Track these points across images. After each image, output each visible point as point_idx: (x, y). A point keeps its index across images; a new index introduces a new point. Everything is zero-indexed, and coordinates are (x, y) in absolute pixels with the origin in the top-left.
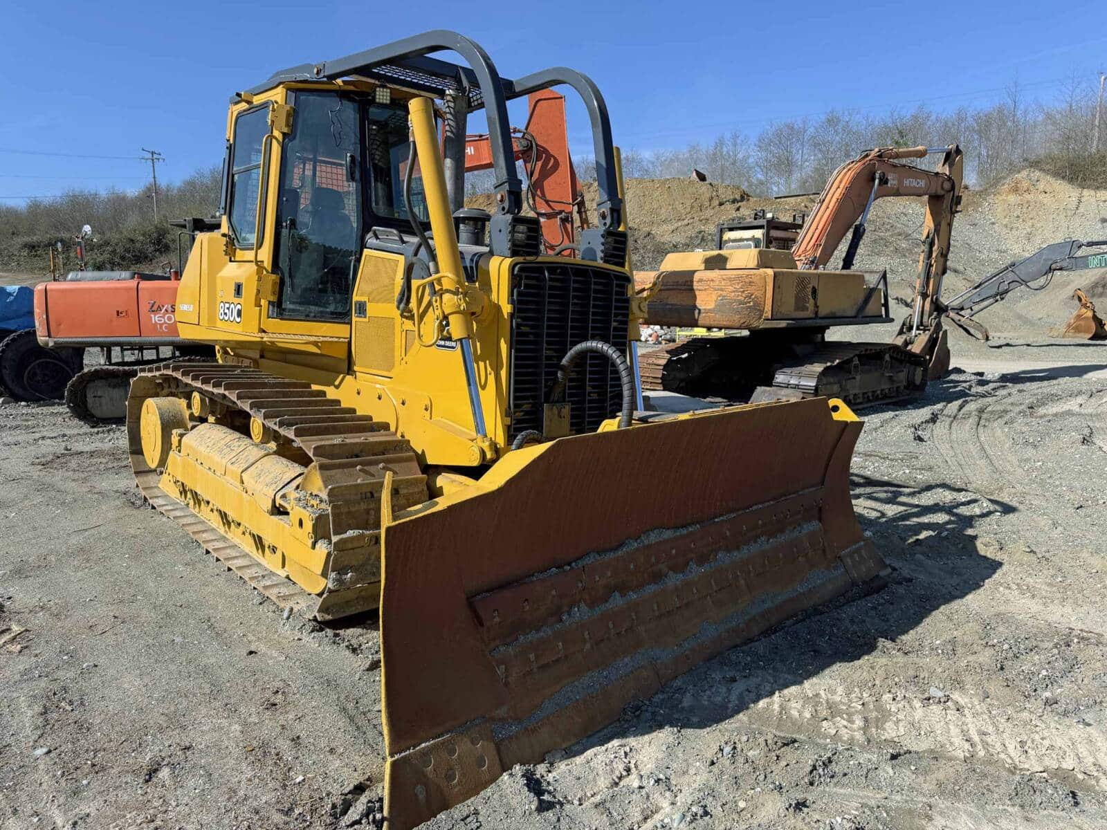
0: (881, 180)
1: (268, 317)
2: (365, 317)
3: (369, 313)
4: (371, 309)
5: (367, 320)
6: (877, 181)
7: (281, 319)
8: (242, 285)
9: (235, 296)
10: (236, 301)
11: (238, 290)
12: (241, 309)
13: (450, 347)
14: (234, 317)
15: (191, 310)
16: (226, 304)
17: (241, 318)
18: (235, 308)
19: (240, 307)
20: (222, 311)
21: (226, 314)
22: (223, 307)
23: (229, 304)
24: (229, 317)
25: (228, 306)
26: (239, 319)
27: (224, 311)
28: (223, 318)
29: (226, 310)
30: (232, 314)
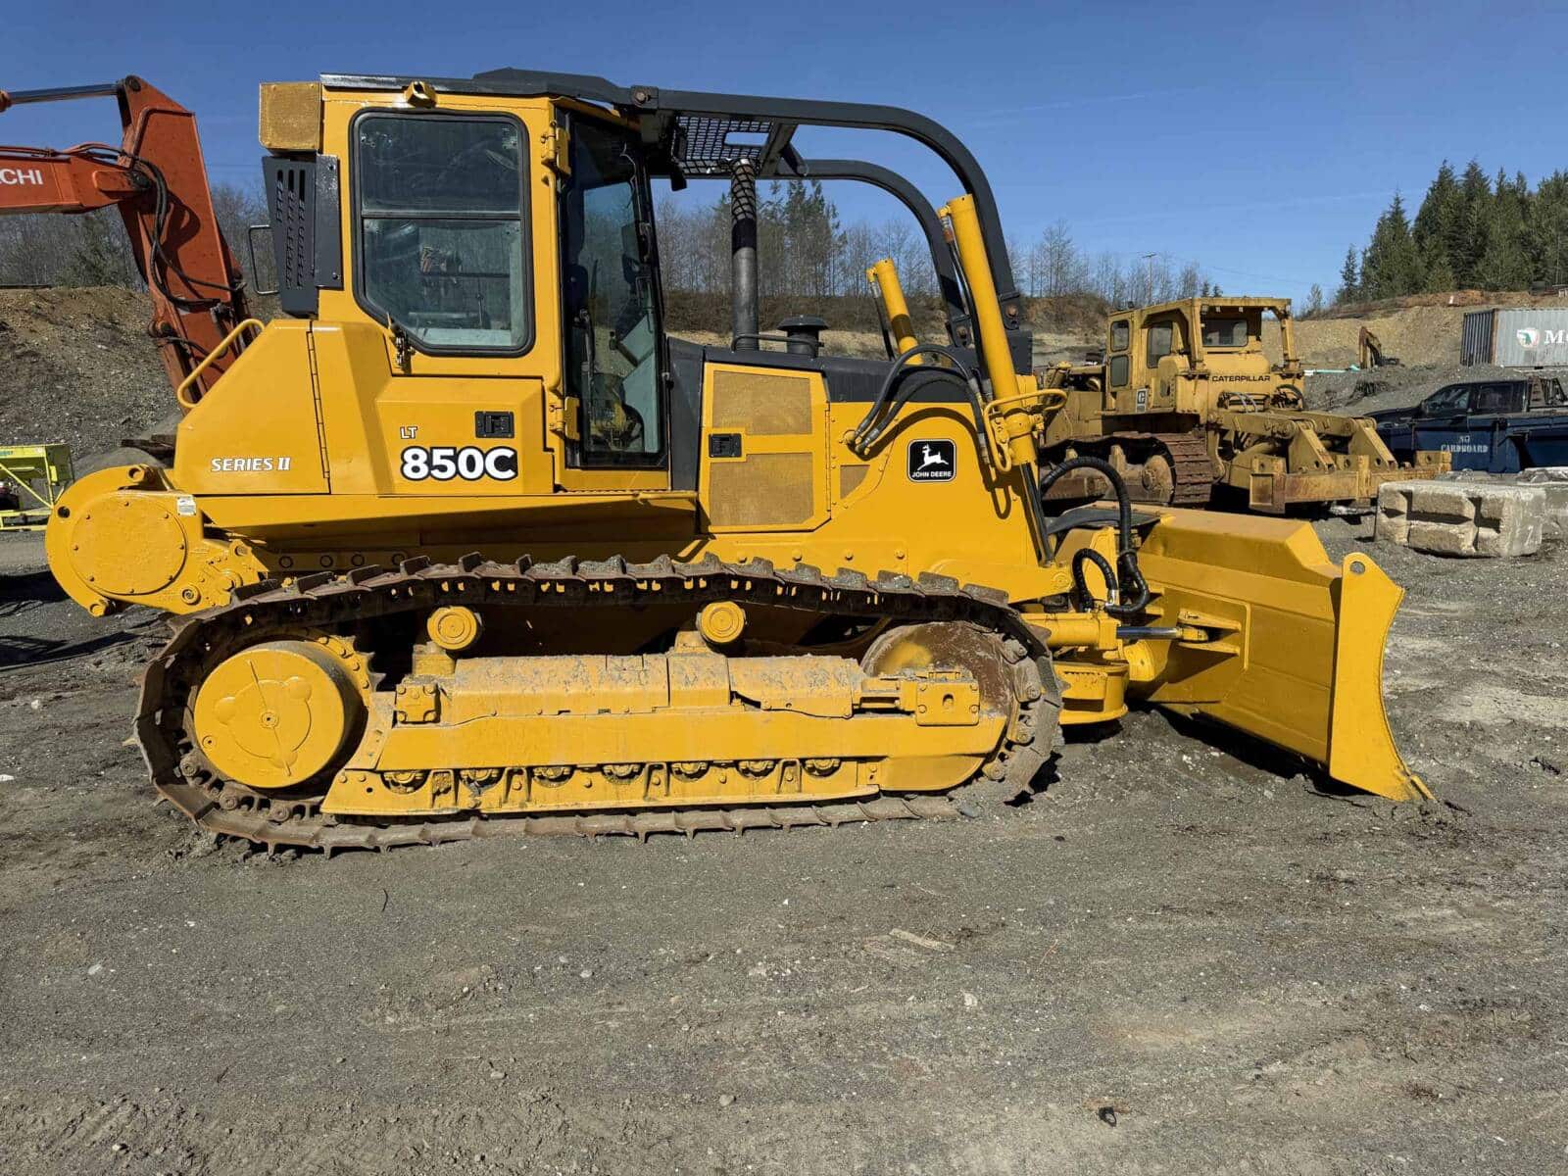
1: (567, 466)
2: (739, 455)
3: (744, 452)
5: (742, 459)
7: (584, 469)
8: (510, 417)
9: (479, 435)
10: (487, 443)
11: (493, 424)
12: (515, 457)
13: (939, 478)
14: (485, 471)
15: (280, 468)
16: (435, 451)
17: (515, 470)
18: (485, 456)
19: (509, 454)
20: (421, 463)
21: (443, 469)
22: (423, 456)
23: (455, 449)
24: (458, 472)
25: (450, 452)
26: (510, 473)
27: (429, 462)
28: (429, 474)
29: (437, 461)
30: (471, 467)
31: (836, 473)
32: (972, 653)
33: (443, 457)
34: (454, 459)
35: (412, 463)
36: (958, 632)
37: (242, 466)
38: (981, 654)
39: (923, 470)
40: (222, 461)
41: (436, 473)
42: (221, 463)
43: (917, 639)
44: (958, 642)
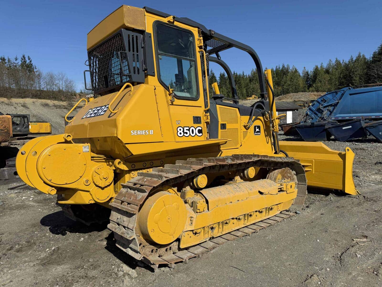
3: (227, 128)
8: (200, 118)
9: (194, 123)
10: (196, 125)
11: (197, 120)
12: (202, 129)
14: (196, 134)
15: (151, 134)
16: (185, 128)
17: (202, 133)
18: (196, 129)
19: (200, 128)
20: (181, 131)
21: (187, 133)
22: (182, 130)
23: (189, 127)
24: (190, 134)
25: (188, 128)
26: (201, 134)
27: (183, 131)
28: (184, 135)
29: (185, 131)
30: (193, 133)
31: (242, 133)
33: (187, 130)
34: (189, 130)
35: (180, 132)
36: (286, 170)
37: (140, 133)
40: (134, 131)
41: (185, 134)
42: (134, 132)
43: (280, 172)
44: (286, 173)
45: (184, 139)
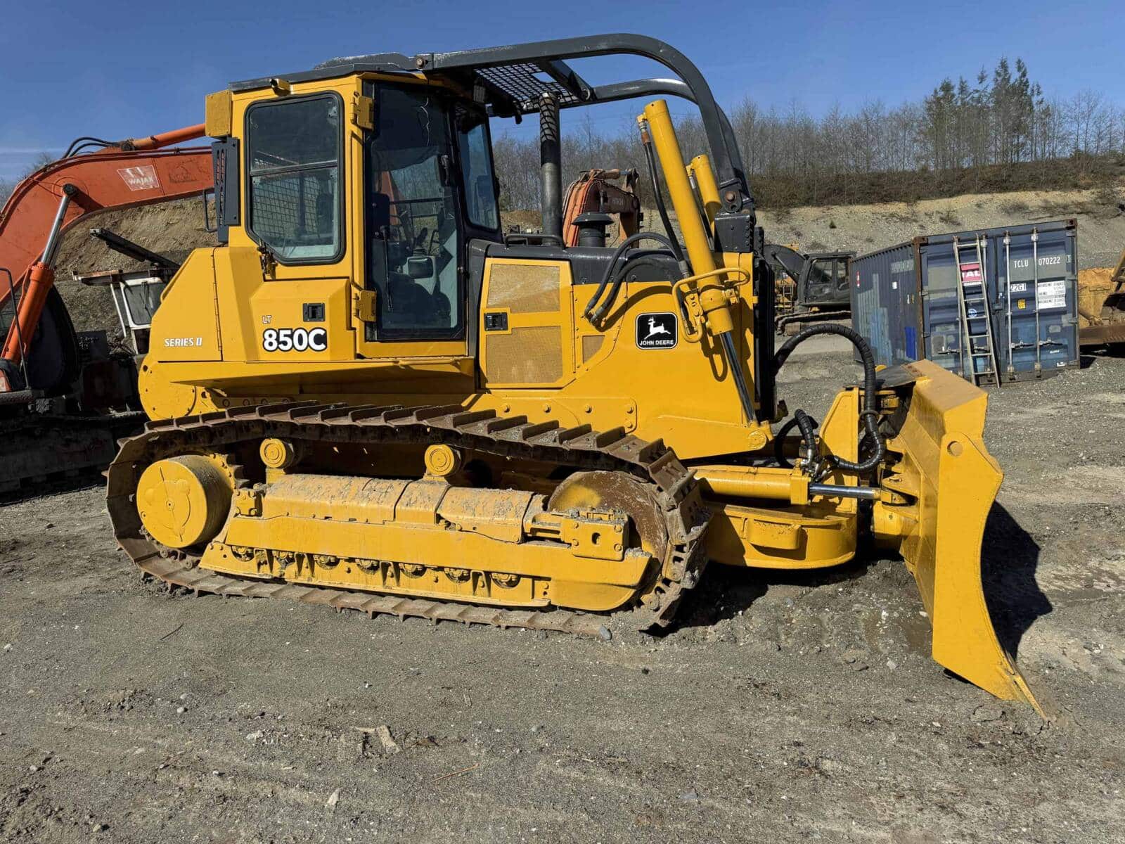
0: (604, 197)
1: (366, 340)
2: (506, 329)
3: (510, 325)
4: (513, 321)
5: (509, 332)
6: (602, 200)
7: (382, 342)
8: (322, 306)
9: (305, 320)
10: (310, 325)
11: (314, 312)
12: (325, 334)
13: (663, 346)
14: (308, 345)
15: (197, 344)
16: (281, 331)
17: (326, 344)
18: (308, 334)
19: (322, 332)
20: (273, 340)
21: (285, 343)
22: (275, 335)
23: (291, 329)
24: (293, 346)
25: (289, 332)
26: (323, 346)
27: (277, 339)
28: (278, 347)
29: (282, 338)
30: (301, 342)
31: (579, 342)
32: (634, 500)
33: (285, 336)
34: (291, 336)
35: (269, 340)
36: (619, 480)
38: (641, 500)
39: (649, 339)
41: (281, 346)
43: (586, 483)
44: (622, 488)
45: (278, 356)
